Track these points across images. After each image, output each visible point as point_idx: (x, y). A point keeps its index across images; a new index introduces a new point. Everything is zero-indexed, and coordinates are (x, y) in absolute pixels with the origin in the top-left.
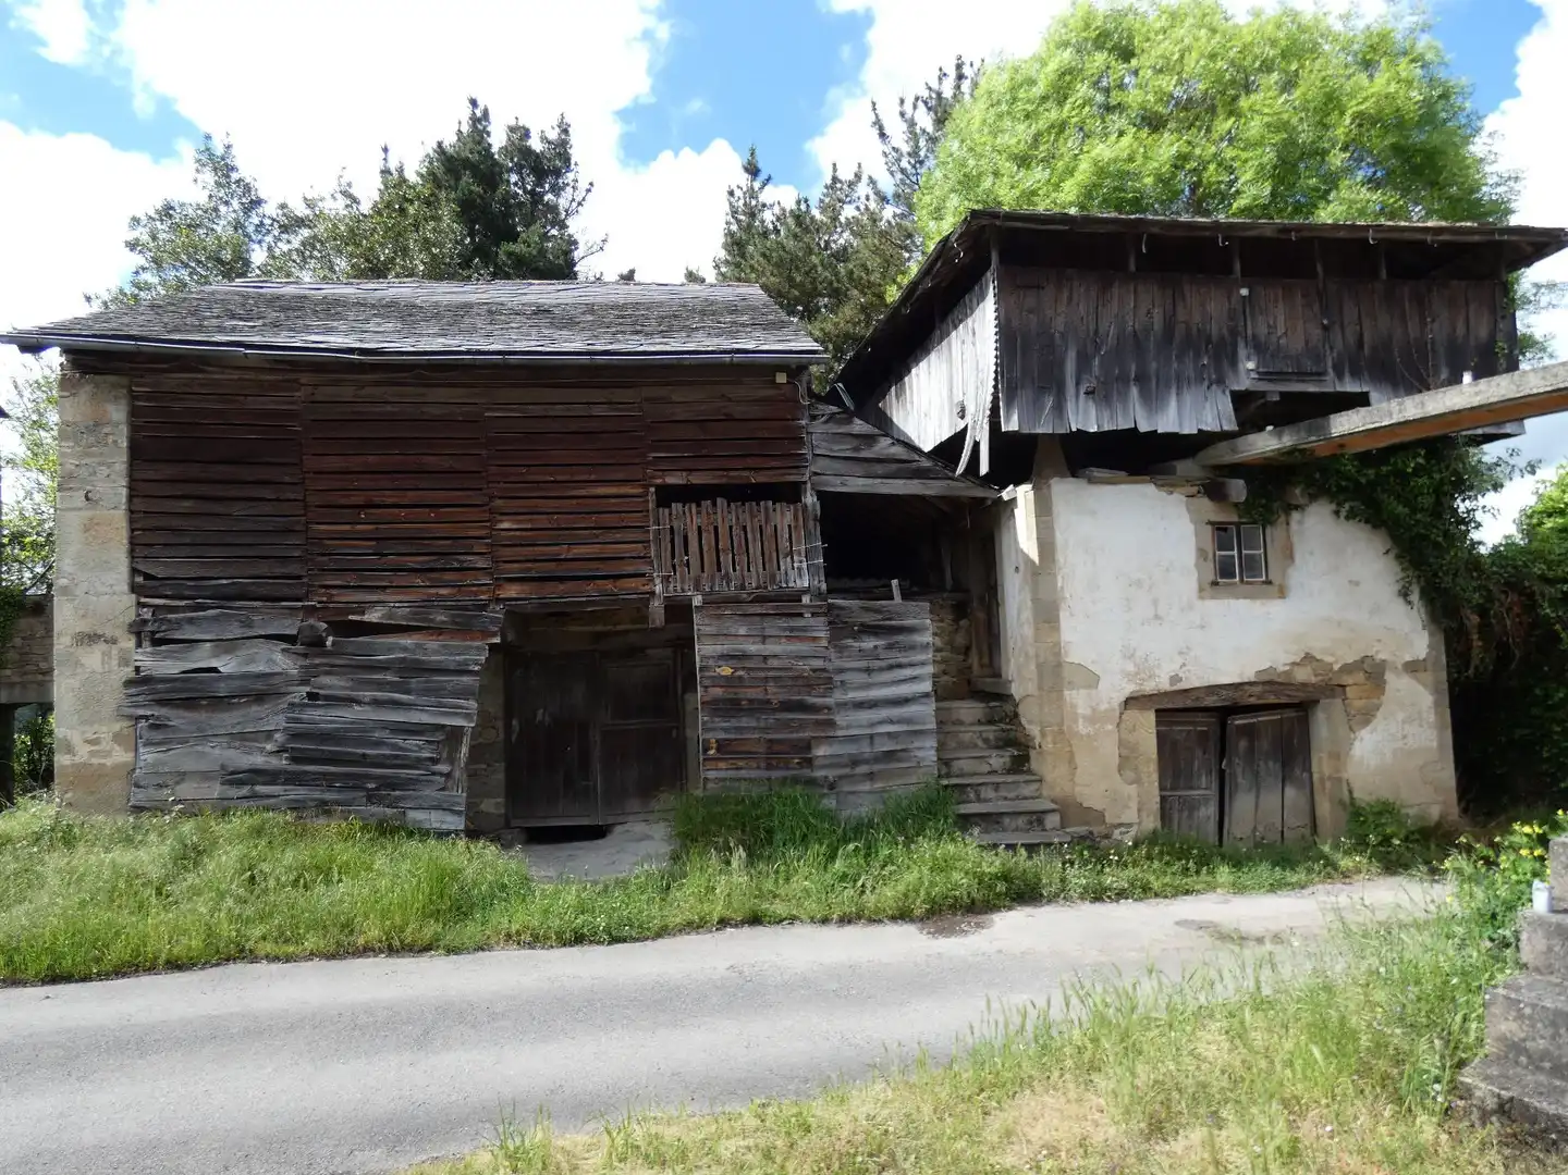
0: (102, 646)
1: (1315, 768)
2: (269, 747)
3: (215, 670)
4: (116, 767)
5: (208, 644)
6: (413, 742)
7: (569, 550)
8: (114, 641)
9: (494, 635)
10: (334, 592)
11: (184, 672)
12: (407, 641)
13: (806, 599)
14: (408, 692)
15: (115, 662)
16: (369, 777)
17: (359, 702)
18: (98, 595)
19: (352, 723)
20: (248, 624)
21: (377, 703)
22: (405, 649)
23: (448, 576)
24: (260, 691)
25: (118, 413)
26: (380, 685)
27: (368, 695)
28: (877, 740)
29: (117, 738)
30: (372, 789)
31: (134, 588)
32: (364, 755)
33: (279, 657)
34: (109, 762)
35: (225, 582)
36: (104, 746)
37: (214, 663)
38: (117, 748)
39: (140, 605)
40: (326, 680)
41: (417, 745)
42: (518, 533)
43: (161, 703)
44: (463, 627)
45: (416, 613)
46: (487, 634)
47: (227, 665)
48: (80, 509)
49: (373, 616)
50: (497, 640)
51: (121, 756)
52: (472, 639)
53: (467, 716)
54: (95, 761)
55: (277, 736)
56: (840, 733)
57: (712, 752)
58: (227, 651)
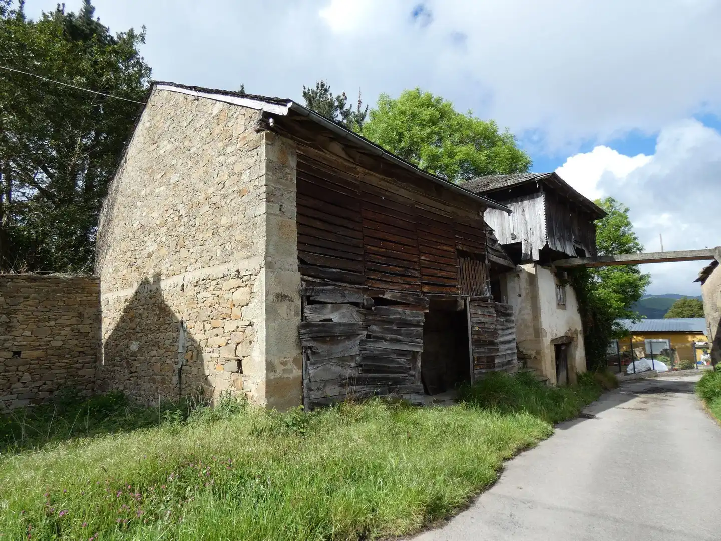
0: (286, 303)
1: (568, 363)
2: (353, 364)
3: (331, 320)
4: (295, 379)
5: (330, 305)
6: (402, 360)
7: (440, 272)
8: (292, 300)
9: (426, 309)
10: (373, 281)
11: (321, 321)
12: (399, 309)
13: (489, 301)
14: (400, 335)
15: (293, 313)
16: (388, 379)
17: (386, 340)
18: (285, 270)
19: (383, 351)
20: (343, 295)
21: (392, 340)
22: (400, 314)
23: (408, 279)
24: (349, 333)
25: (293, 163)
26: (391, 331)
27: (389, 336)
28: (507, 356)
29: (295, 360)
30: (391, 385)
31: (300, 269)
32: (389, 367)
33: (355, 314)
34: (291, 376)
35: (334, 270)
36: (289, 366)
37: (332, 317)
38: (295, 367)
39: (302, 279)
40: (374, 327)
41: (404, 362)
42: (426, 262)
43: (314, 339)
44: (417, 304)
45: (403, 296)
46: (424, 308)
47: (336, 317)
48: (276, 215)
49: (388, 296)
50: (427, 311)
51: (297, 372)
52: (420, 310)
53: (421, 346)
54: (285, 376)
55: (358, 358)
56: (499, 354)
57: (476, 362)
58: (337, 310)
